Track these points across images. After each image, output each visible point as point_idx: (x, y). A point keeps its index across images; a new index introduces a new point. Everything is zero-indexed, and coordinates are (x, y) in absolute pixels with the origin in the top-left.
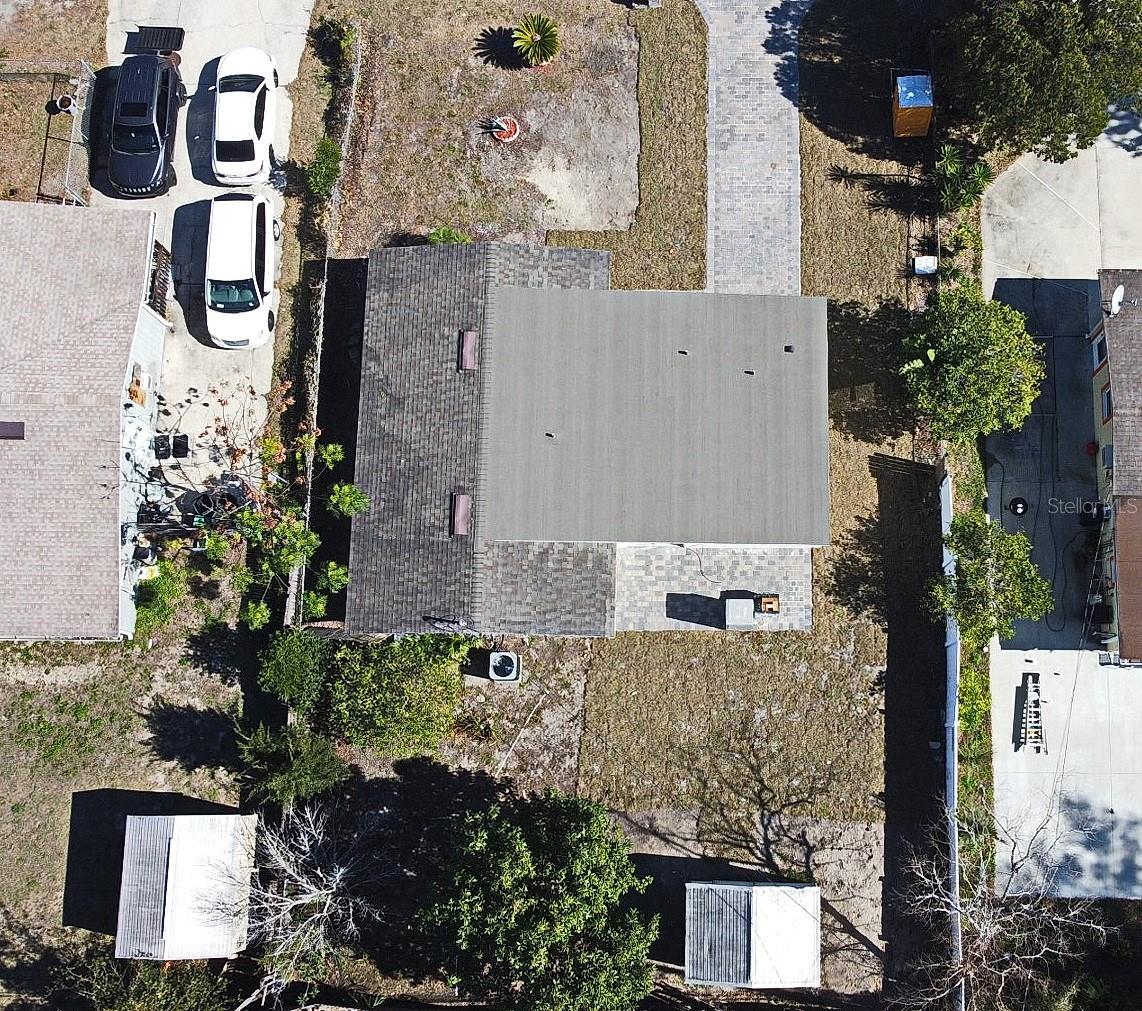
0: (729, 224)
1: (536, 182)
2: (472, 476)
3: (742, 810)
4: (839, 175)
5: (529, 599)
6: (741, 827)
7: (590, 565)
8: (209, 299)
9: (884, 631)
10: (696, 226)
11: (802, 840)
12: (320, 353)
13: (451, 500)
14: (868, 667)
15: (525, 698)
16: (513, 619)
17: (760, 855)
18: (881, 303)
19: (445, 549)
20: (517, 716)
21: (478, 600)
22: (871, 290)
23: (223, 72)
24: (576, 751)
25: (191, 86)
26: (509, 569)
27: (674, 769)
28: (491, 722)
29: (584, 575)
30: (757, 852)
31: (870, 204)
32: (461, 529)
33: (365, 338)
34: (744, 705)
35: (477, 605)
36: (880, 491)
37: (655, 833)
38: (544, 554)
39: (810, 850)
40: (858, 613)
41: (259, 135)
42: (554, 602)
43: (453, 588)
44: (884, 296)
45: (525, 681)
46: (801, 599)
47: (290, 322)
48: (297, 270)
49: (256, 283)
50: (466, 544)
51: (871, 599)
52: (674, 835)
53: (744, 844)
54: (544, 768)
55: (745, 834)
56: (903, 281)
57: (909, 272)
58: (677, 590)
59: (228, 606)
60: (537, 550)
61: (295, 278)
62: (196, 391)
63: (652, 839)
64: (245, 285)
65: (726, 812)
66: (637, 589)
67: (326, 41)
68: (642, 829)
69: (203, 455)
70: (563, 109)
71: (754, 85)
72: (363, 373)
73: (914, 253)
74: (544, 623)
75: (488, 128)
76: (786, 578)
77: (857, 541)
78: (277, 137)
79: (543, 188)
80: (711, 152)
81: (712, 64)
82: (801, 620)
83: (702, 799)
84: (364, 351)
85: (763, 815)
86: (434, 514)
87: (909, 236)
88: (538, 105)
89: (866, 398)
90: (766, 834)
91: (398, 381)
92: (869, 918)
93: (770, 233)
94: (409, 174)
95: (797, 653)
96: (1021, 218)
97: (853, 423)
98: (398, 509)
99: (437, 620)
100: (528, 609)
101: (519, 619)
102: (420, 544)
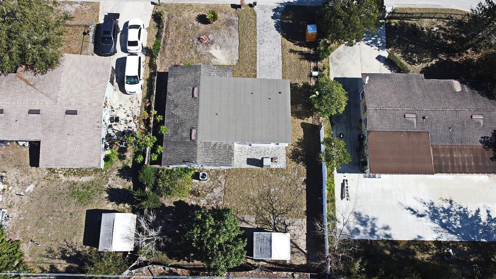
0: (263, 63)
1: (212, 53)
2: (196, 124)
3: (268, 215)
4: (291, 51)
5: (211, 157)
6: (267, 220)
7: (227, 148)
8: (125, 81)
9: (305, 168)
10: (254, 64)
11: (284, 223)
12: (155, 95)
13: (190, 131)
14: (301, 178)
15: (209, 185)
16: (207, 161)
17: (273, 227)
18: (303, 84)
19: (189, 143)
20: (207, 190)
21: (198, 156)
22: (301, 80)
23: (130, 24)
24: (223, 200)
25: (121, 28)
26: (206, 148)
27: (249, 204)
28: (200, 191)
29: (226, 150)
30: (272, 226)
31: (300, 58)
32: (193, 138)
33: (168, 90)
34: (268, 187)
35: (197, 158)
36: (304, 132)
37: (244, 221)
38: (215, 145)
39: (287, 226)
40: (298, 164)
41: (139, 40)
42: (218, 157)
43: (191, 153)
44: (304, 82)
45: (209, 181)
46: (283, 160)
47: (146, 88)
48: (148, 75)
49: (138, 77)
50: (195, 142)
51: (302, 160)
52: (249, 222)
53: (268, 224)
54: (214, 204)
55: (269, 222)
56: (309, 78)
57: (311, 76)
58: (250, 157)
59: (129, 161)
60: (213, 144)
61: (148, 76)
62: (121, 105)
63: (243, 223)
64: (135, 77)
65: (263, 216)
66: (239, 157)
67: (157, 17)
68: (240, 220)
69: (123, 122)
70: (219, 34)
71: (269, 29)
72: (167, 99)
73: (312, 71)
74: (215, 163)
75: (199, 39)
76: (279, 154)
77: (298, 145)
78: (143, 41)
79: (213, 54)
80: (258, 45)
81: (258, 23)
82: (283, 165)
83: (257, 212)
84: (167, 93)
85: (273, 217)
86: (186, 134)
87: (311, 67)
88: (212, 33)
89: (299, 108)
90: (274, 222)
91: (176, 100)
92: (303, 244)
93: (274, 66)
94: (178, 50)
95: (282, 174)
96: (340, 62)
97: (296, 114)
98: (176, 133)
99: (187, 162)
100: (211, 159)
101: (208, 162)
102: (182, 142)
